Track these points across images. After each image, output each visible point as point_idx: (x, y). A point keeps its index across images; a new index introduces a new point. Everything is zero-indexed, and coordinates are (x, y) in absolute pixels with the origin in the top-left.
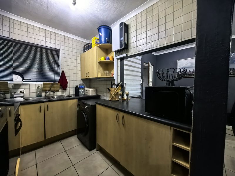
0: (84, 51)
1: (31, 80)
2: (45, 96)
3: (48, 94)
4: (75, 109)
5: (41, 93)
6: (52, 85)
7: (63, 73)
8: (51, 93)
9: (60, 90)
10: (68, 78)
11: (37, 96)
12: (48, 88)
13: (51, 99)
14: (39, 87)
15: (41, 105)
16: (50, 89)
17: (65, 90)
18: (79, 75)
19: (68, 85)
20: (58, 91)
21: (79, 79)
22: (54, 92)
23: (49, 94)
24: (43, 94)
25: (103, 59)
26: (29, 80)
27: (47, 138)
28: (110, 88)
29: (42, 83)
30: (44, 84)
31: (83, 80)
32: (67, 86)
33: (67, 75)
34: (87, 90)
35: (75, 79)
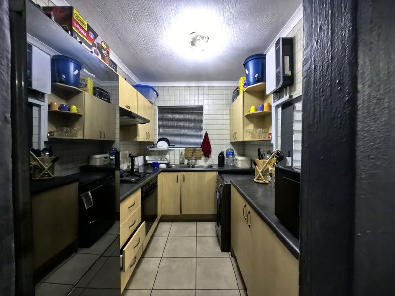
0: (233, 101)
1: (174, 145)
2: (188, 164)
3: (190, 161)
4: (213, 185)
5: (183, 161)
6: (194, 151)
7: (207, 135)
8: (194, 161)
9: (203, 158)
10: (212, 142)
11: (180, 164)
12: (189, 155)
13: (191, 168)
14: (182, 153)
15: (179, 174)
16: (192, 156)
17: (208, 157)
18: (227, 137)
19: (212, 150)
20: (200, 159)
21: (228, 142)
22: (196, 160)
23: (192, 162)
24: (186, 162)
25: (252, 110)
26: (173, 146)
27: (182, 213)
28: (257, 160)
29: (184, 148)
30: (186, 150)
31: (232, 143)
32: (210, 153)
33: (211, 137)
34: (236, 159)
35: (221, 142)
